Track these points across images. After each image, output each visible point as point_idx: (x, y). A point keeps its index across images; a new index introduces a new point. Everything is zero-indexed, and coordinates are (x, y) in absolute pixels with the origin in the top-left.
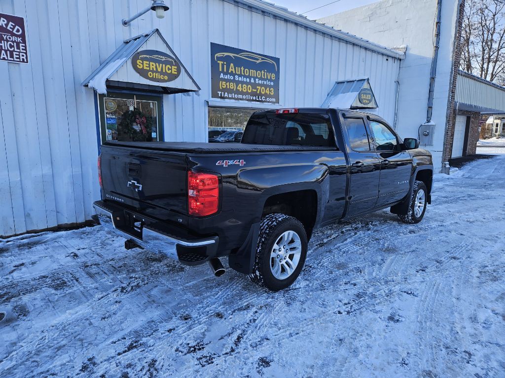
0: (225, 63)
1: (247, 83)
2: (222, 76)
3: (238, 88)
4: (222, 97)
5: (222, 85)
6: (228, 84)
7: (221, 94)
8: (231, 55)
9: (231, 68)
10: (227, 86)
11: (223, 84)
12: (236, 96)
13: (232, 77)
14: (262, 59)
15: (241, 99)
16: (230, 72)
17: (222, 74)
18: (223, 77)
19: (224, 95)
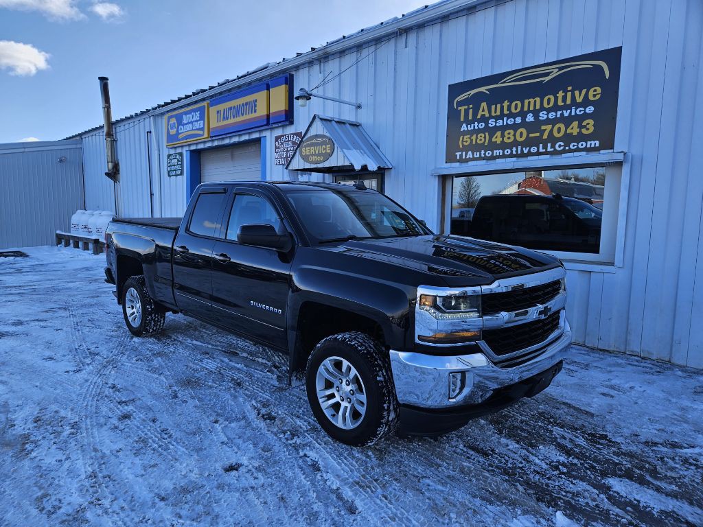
0: (471, 106)
1: (515, 127)
2: (464, 127)
3: (494, 140)
4: (461, 161)
5: (463, 141)
6: (474, 137)
7: (461, 156)
8: (483, 89)
9: (481, 110)
10: (472, 141)
11: (465, 140)
12: (489, 154)
13: (482, 125)
14: (560, 69)
15: (499, 157)
16: (479, 117)
17: (464, 125)
18: (466, 129)
19: (466, 156)
